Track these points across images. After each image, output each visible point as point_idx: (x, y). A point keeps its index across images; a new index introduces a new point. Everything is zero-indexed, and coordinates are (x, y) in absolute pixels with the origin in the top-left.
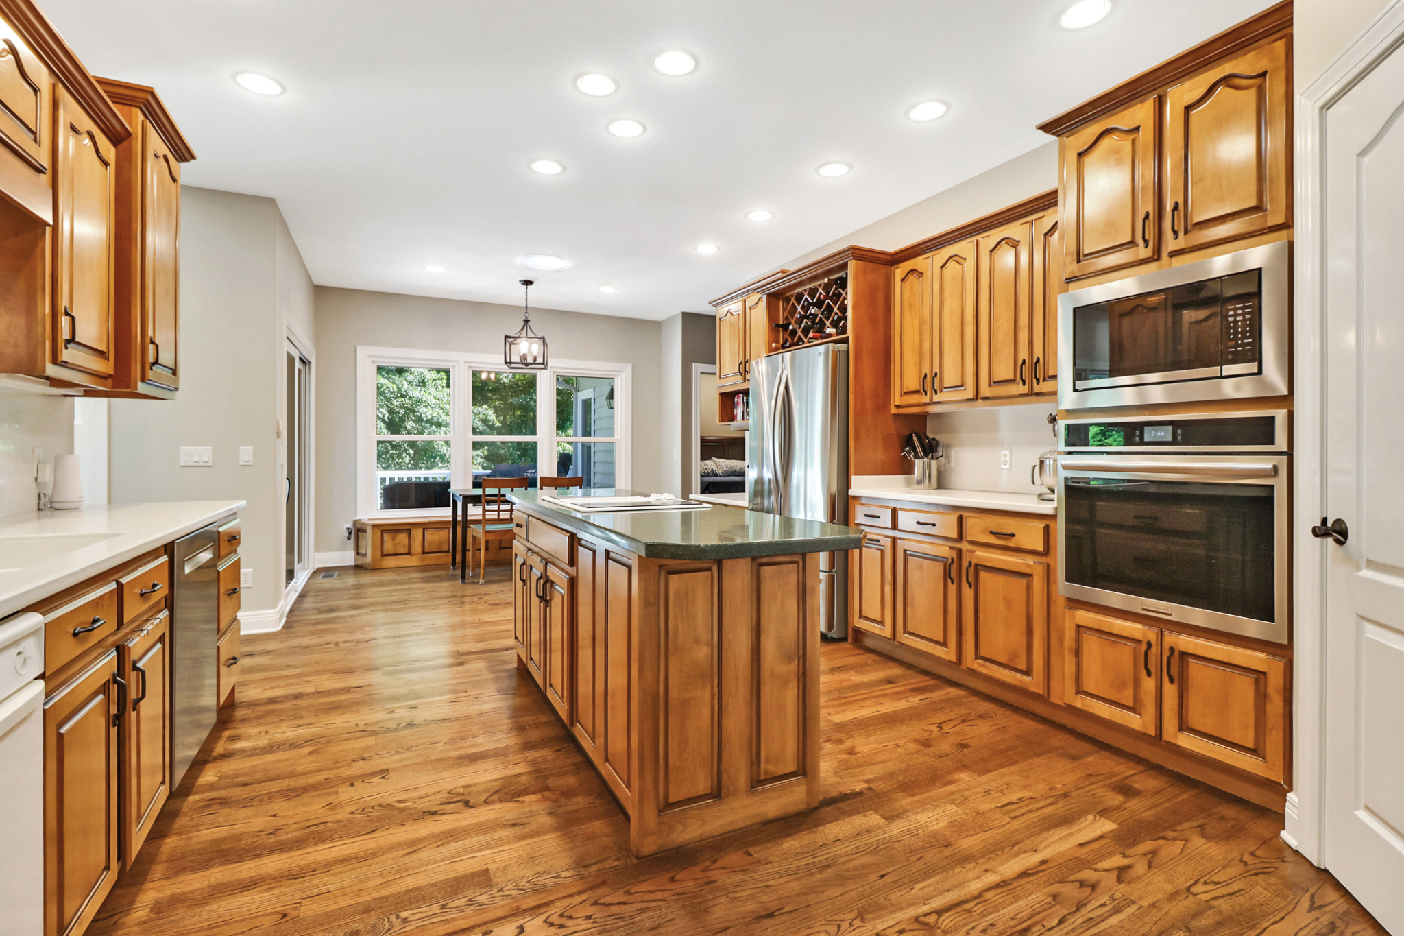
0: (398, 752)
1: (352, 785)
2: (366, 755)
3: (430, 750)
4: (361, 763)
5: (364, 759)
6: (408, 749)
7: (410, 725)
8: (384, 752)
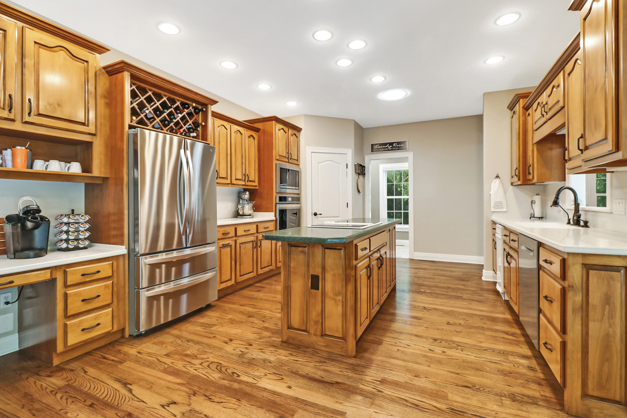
0: (443, 329)
1: (460, 324)
2: (456, 333)
3: (430, 325)
4: (457, 331)
5: (456, 331)
6: (438, 329)
7: (435, 340)
8: (448, 331)
